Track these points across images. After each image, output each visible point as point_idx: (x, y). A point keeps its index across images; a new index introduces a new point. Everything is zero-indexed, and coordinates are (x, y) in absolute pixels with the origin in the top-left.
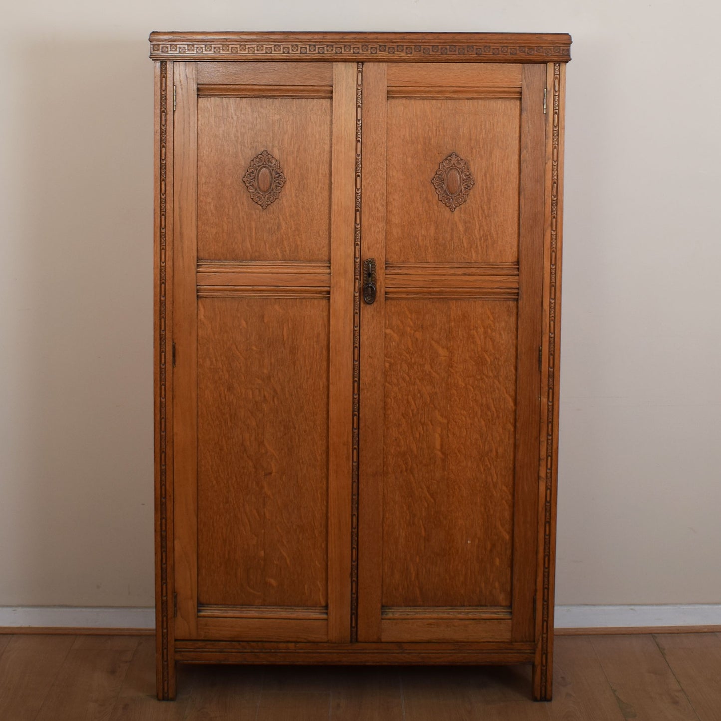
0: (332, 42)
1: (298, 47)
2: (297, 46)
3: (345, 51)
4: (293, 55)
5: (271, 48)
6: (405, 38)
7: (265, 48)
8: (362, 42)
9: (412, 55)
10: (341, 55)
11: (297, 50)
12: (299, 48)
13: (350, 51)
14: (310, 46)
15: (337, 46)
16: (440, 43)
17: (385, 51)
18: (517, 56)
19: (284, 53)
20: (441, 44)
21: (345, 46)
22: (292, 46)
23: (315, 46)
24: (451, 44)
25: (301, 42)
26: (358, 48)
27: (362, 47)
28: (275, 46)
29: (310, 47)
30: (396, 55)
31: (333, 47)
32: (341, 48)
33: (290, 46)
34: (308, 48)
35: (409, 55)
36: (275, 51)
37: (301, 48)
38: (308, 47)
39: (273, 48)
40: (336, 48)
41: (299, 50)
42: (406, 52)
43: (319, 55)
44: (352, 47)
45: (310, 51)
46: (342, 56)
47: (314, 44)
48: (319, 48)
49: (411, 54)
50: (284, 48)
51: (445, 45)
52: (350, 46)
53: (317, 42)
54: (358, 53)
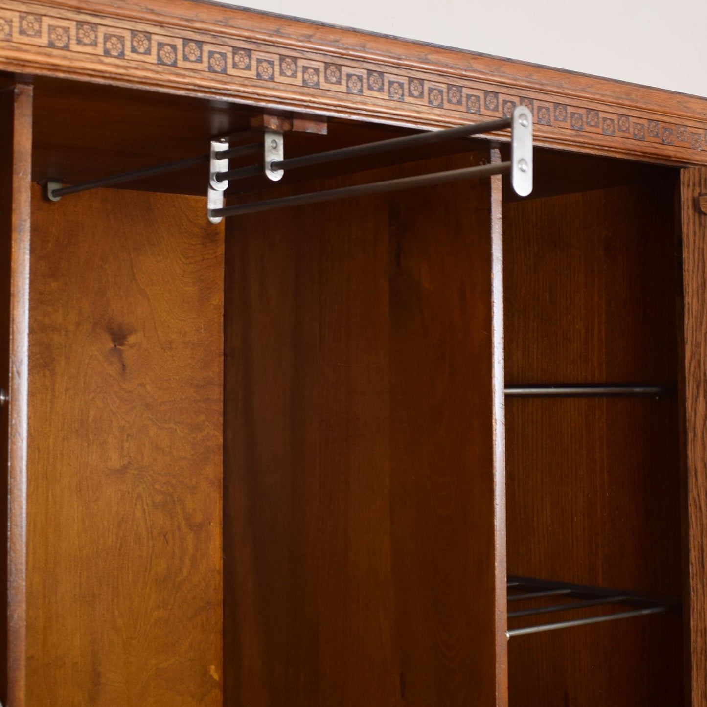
0: (248, 39)
1: (149, 40)
2: (148, 35)
3: (282, 73)
4: (133, 64)
5: (66, 30)
6: (429, 57)
7: (45, 28)
8: (325, 53)
9: (443, 112)
10: (271, 85)
11: (148, 52)
12: (154, 45)
13: (294, 75)
14: (186, 41)
15: (262, 56)
16: (502, 84)
17: (381, 90)
18: (646, 144)
19: (107, 53)
20: (504, 90)
21: (282, 58)
22: (134, 33)
23: (200, 43)
24: (523, 93)
25: (161, 24)
26: (317, 71)
27: (326, 69)
28: (80, 24)
29: (184, 46)
30: (406, 106)
31: (250, 57)
32: (271, 63)
33: (127, 35)
34: (180, 48)
35: (437, 111)
36: (79, 42)
37: (161, 45)
38: (179, 43)
39: (73, 32)
40: (259, 61)
41: (154, 51)
42: (430, 102)
43: (212, 76)
44: (301, 63)
45: (185, 58)
46: (273, 89)
47: (198, 37)
48: (211, 54)
49: (440, 106)
50: (107, 38)
51: (513, 92)
52: (295, 59)
53: (206, 32)
54: (317, 85)
